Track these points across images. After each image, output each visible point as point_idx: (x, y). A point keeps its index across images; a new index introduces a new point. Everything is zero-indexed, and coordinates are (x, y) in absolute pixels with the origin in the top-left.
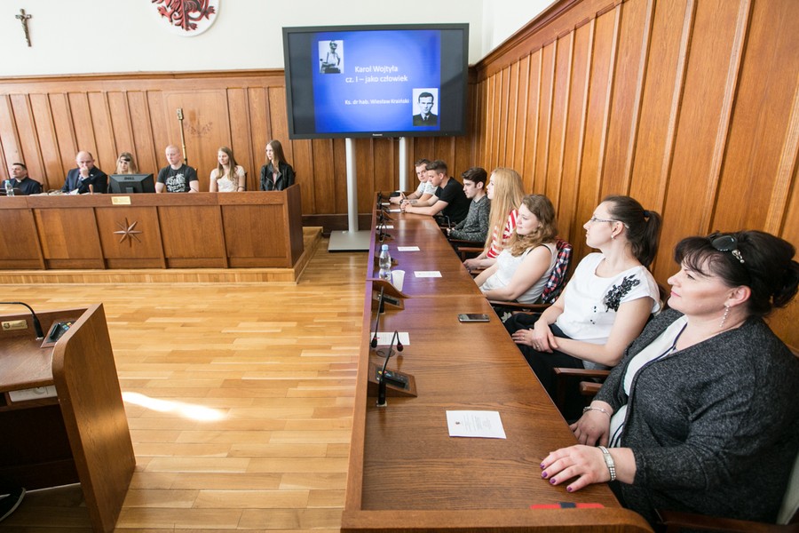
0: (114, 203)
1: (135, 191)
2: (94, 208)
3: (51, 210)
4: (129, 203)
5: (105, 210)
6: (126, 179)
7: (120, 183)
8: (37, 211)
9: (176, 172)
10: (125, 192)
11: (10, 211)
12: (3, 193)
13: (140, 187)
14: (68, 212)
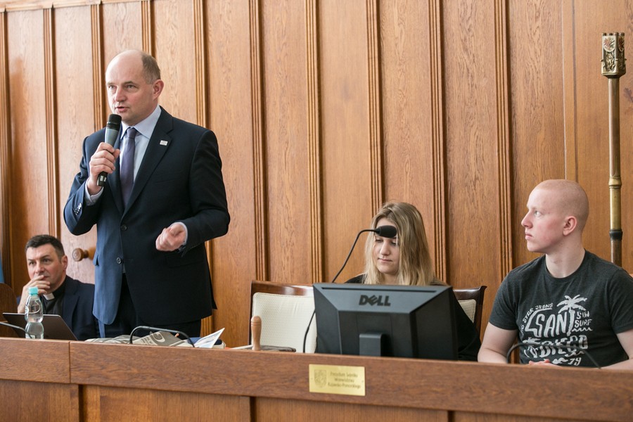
0: (314, 387)
1: (387, 349)
2: (253, 400)
3: (128, 395)
4: (361, 392)
5: (284, 409)
6: (364, 300)
7: (343, 314)
8: (93, 396)
9: (560, 288)
10: (356, 352)
11: (24, 390)
12: (16, 327)
13: (402, 335)
14: (175, 403)
